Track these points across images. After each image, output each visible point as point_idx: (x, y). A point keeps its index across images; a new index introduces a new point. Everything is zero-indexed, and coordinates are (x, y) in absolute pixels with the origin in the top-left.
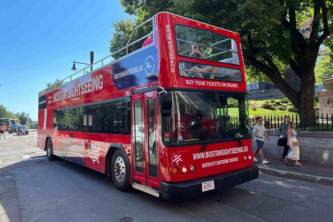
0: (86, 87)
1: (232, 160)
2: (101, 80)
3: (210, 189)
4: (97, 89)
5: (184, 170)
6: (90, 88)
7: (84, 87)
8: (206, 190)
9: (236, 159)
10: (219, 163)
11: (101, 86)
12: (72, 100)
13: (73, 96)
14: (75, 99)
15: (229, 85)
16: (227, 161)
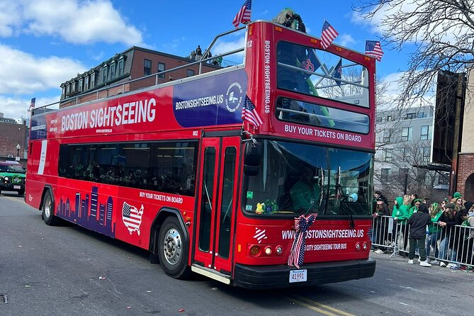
0: (125, 113)
1: (337, 246)
2: (152, 107)
3: (301, 280)
4: (144, 121)
5: (268, 251)
6: (133, 117)
7: (121, 113)
8: (295, 281)
9: (344, 246)
10: (318, 247)
11: (151, 115)
12: (97, 131)
13: (100, 126)
14: (103, 131)
15: (348, 137)
16: (329, 247)
